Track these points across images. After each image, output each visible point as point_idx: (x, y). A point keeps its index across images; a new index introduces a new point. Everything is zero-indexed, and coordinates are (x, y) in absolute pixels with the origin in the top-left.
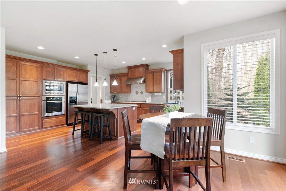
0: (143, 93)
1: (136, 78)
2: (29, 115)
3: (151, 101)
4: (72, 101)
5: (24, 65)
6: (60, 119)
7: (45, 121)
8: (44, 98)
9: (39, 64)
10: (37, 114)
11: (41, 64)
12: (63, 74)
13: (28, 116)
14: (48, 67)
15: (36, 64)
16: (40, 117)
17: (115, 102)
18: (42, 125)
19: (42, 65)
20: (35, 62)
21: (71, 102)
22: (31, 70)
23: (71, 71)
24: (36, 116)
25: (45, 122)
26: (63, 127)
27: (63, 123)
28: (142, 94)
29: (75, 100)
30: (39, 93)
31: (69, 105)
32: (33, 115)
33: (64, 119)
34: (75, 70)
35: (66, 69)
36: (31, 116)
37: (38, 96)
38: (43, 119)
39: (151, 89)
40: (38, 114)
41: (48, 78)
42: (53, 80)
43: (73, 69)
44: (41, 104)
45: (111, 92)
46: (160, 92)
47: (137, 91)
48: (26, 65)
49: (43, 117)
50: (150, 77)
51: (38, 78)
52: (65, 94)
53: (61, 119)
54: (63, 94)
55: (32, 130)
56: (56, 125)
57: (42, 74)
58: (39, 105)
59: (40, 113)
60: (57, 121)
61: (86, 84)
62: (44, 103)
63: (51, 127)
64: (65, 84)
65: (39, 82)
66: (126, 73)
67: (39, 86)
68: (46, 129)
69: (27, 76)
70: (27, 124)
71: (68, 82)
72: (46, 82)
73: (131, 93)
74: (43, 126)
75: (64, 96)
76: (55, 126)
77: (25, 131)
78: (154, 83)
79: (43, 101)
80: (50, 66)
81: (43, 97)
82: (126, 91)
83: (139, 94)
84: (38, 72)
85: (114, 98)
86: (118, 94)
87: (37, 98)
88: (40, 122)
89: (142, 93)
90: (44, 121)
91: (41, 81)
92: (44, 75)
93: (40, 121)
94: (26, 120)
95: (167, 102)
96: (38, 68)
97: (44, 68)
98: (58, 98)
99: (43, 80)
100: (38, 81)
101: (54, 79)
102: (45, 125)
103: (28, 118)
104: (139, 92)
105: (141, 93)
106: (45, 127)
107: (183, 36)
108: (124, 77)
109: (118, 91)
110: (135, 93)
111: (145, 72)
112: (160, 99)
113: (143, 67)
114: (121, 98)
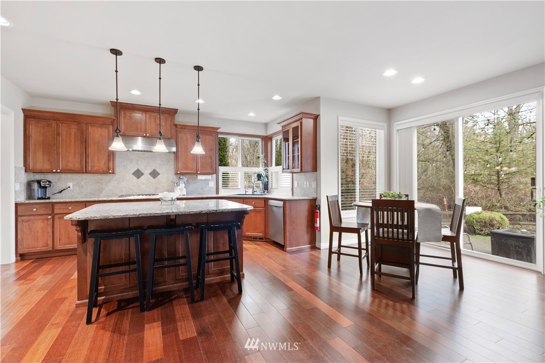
0: (159, 174)
1: (145, 137)
3: (185, 193)
39: (190, 167)
45: (28, 170)
46: (210, 174)
47: (138, 170)
50: (187, 140)
66: (110, 118)
73: (116, 173)
82: (109, 169)
83: (146, 177)
89: (154, 174)
104: (147, 172)
105: (151, 174)
107: (319, 97)
108: (99, 129)
109: (71, 166)
110: (133, 174)
111: (173, 126)
112: (202, 189)
113: (169, 114)
114: (71, 188)
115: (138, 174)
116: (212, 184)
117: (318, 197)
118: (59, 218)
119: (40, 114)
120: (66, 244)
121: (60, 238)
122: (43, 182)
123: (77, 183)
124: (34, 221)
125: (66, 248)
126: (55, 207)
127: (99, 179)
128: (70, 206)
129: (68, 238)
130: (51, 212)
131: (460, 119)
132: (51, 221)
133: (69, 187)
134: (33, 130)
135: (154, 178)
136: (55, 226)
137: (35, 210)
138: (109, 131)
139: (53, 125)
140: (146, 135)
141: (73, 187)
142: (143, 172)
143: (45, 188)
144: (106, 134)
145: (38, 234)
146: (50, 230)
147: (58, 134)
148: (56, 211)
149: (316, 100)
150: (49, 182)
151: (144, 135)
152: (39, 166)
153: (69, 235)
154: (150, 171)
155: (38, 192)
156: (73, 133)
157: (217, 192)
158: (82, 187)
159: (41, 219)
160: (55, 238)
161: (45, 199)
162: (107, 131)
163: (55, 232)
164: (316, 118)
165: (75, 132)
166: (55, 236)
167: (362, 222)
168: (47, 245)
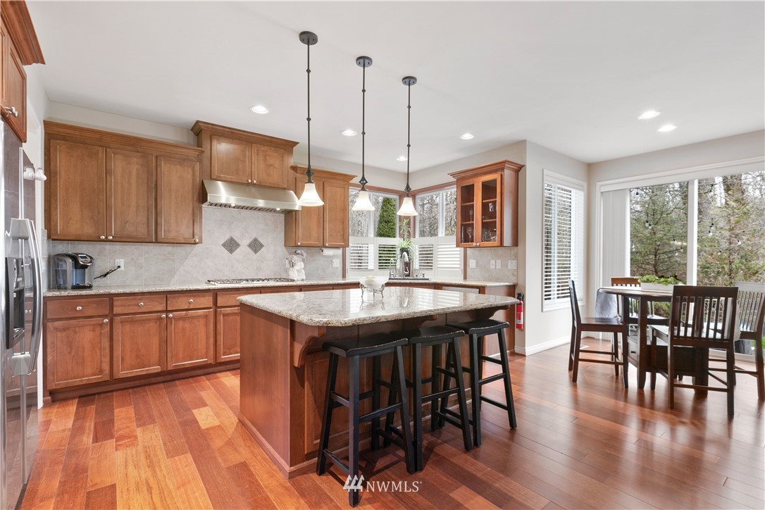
0: (262, 246)
39: (314, 236)
45: (54, 235)
47: (231, 239)
82: (193, 236)
83: (244, 250)
85: (83, 268)
89: (256, 246)
104: (244, 242)
105: (250, 245)
107: (525, 141)
108: (178, 167)
109: (130, 229)
110: (224, 245)
111: (290, 170)
112: (324, 270)
113: (285, 149)
114: (122, 268)
115: (231, 245)
116: (337, 263)
117: (520, 282)
118: (121, 322)
119: (77, 133)
120: (132, 367)
121: (122, 357)
122: (82, 257)
123: (133, 259)
124: (77, 329)
125: (134, 374)
126: (115, 303)
127: (169, 253)
128: (141, 300)
129: (137, 357)
130: (107, 312)
131: (696, 182)
132: (107, 329)
133: (119, 267)
134: (61, 160)
135: (256, 252)
136: (114, 337)
137: (79, 308)
138: (193, 171)
139: (100, 154)
140: (252, 181)
141: (125, 266)
142: (238, 241)
143: (85, 267)
144: (190, 177)
145: (84, 351)
146: (106, 343)
147: (108, 172)
148: (117, 310)
149: (521, 145)
150: (91, 258)
151: (250, 181)
152: (74, 229)
153: (139, 351)
154: (248, 242)
155: (72, 276)
156: (134, 173)
157: (344, 276)
158: (141, 268)
159: (90, 325)
160: (115, 359)
161: (84, 288)
162: (190, 170)
163: (114, 348)
164: (519, 169)
165: (137, 170)
166: (115, 354)
167: (600, 317)
168: (101, 372)
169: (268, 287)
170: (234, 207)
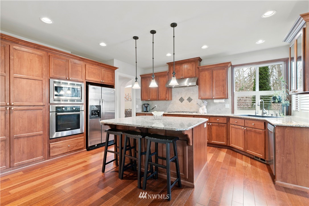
0: (192, 100)
1: (182, 78)
2: (28, 137)
3: (206, 112)
4: (93, 112)
5: (19, 52)
6: (77, 141)
7: (54, 145)
8: (53, 108)
9: (45, 52)
10: (40, 135)
11: (47, 52)
12: (80, 70)
13: (26, 139)
14: (58, 58)
15: (39, 51)
16: (47, 139)
17: (149, 113)
18: (49, 152)
19: (49, 54)
20: (37, 48)
21: (92, 114)
22: (31, 60)
23: (92, 67)
24: (40, 138)
25: (53, 147)
26: (81, 152)
27: (81, 147)
28: (190, 102)
29: (97, 111)
30: (44, 100)
31: (90, 119)
32: (35, 138)
33: (83, 140)
34: (98, 65)
35: (85, 63)
36: (31, 138)
37: (42, 104)
38: (51, 143)
39: (208, 94)
40: (42, 134)
41: (58, 76)
42: (66, 79)
43: (95, 64)
44: (47, 118)
45: (142, 100)
46: (223, 99)
47: (182, 98)
48: (22, 51)
49: (50, 139)
50: (206, 76)
51: (42, 74)
52: (84, 101)
53: (79, 141)
54: (81, 101)
55: (33, 162)
56: (71, 150)
57: (48, 68)
58: (43, 121)
59: (47, 133)
60: (73, 143)
61: (112, 87)
62: (53, 116)
63: (64, 154)
64: (84, 85)
65: (44, 82)
66: (166, 72)
67: (44, 88)
68: (56, 158)
69: (24, 70)
70: (24, 153)
71: (88, 83)
72: (54, 82)
73: (172, 100)
74: (51, 154)
75: (82, 104)
76: (70, 152)
77: (20, 165)
78: (214, 85)
79: (50, 113)
80: (62, 57)
81: (50, 106)
82: (166, 98)
83: (186, 101)
84: (42, 65)
85: (146, 107)
86: (152, 101)
87: (42, 107)
88: (45, 148)
89: (190, 100)
90: (52, 145)
91: (47, 80)
92: (52, 71)
93: (47, 146)
94: (22, 145)
95: (233, 113)
96: (42, 58)
97: (52, 59)
98: (74, 108)
99: (51, 78)
100: (42, 79)
101: (68, 78)
102: (54, 152)
103: (26, 143)
104: (186, 99)
105: (188, 99)
106: (54, 155)
110: (179, 100)
111: (197, 69)
112: (220, 109)
113: (194, 62)
115: (182, 100)
116: (228, 106)
119: (145, 76)
122: (146, 104)
123: (158, 105)
127: (166, 103)
133: (155, 107)
134: (143, 83)
141: (157, 107)
142: (184, 98)
150: (148, 104)
152: (145, 98)
158: (160, 107)
162: (165, 78)
169: (205, 116)
170: (174, 88)
